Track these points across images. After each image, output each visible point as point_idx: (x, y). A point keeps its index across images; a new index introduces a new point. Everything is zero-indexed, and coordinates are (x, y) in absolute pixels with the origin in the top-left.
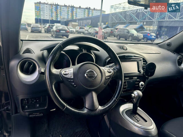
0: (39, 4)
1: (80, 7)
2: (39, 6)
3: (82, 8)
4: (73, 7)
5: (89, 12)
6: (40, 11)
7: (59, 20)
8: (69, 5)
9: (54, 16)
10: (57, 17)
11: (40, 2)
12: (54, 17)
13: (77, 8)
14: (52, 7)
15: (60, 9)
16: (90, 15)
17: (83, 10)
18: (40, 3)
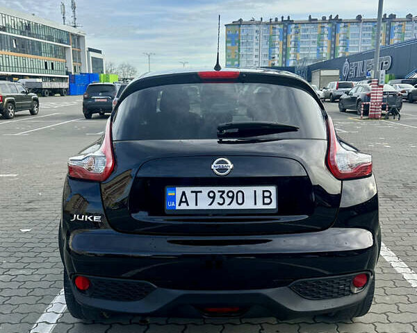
0: (237, 26)
1: (359, 17)
2: (238, 32)
3: (367, 22)
4: (335, 22)
5: (389, 30)
6: (239, 46)
7: (291, 64)
8: (324, 18)
9: (276, 56)
10: (285, 55)
11: (241, 20)
12: (277, 58)
13: (347, 23)
14: (272, 31)
15: (297, 33)
16: (394, 40)
17: (371, 25)
18: (240, 23)
